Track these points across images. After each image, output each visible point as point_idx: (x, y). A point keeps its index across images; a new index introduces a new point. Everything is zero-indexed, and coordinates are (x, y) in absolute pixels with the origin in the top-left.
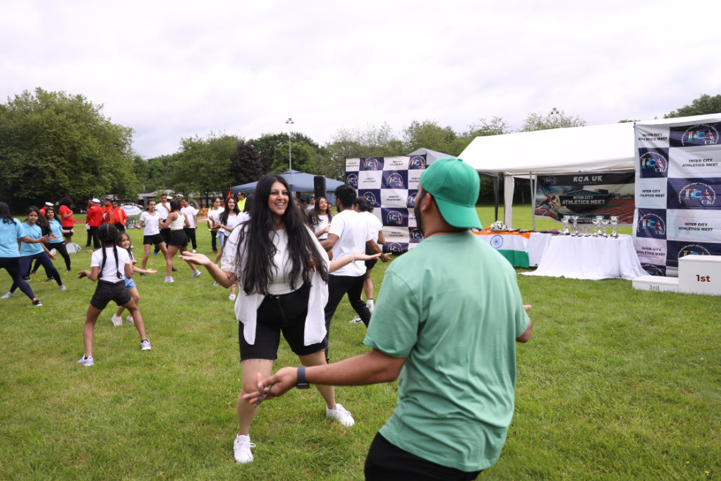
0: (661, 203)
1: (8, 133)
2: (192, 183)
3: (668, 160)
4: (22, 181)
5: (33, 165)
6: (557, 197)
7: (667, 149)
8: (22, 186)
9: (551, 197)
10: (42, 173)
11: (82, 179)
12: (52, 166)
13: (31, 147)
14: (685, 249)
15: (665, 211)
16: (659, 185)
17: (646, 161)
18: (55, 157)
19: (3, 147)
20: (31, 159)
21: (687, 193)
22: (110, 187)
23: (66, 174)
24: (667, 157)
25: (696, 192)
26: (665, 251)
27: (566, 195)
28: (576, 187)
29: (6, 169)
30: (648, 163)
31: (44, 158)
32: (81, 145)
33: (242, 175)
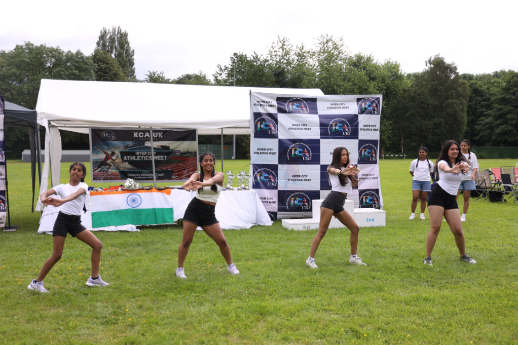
0: (274, 160)
3: (277, 124)
6: (117, 152)
7: (276, 114)
9: (110, 153)
14: (292, 197)
15: (277, 166)
16: (273, 144)
17: (261, 124)
21: (293, 151)
24: (276, 121)
25: (298, 151)
26: (276, 199)
27: (127, 150)
28: (137, 143)
30: (262, 126)
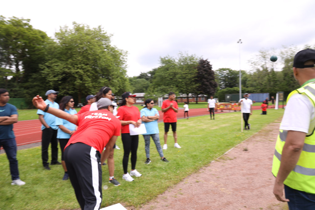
1: (53, 50)
2: (172, 86)
4: (60, 82)
5: (68, 71)
8: (60, 87)
10: (73, 76)
11: (100, 83)
12: (81, 71)
13: (67, 60)
18: (83, 65)
19: (49, 60)
20: (67, 68)
22: (118, 88)
23: (90, 78)
29: (50, 75)
31: (76, 66)
32: (100, 57)
33: (205, 80)
